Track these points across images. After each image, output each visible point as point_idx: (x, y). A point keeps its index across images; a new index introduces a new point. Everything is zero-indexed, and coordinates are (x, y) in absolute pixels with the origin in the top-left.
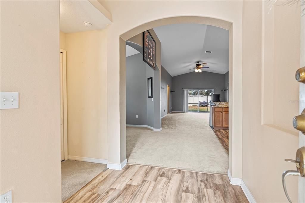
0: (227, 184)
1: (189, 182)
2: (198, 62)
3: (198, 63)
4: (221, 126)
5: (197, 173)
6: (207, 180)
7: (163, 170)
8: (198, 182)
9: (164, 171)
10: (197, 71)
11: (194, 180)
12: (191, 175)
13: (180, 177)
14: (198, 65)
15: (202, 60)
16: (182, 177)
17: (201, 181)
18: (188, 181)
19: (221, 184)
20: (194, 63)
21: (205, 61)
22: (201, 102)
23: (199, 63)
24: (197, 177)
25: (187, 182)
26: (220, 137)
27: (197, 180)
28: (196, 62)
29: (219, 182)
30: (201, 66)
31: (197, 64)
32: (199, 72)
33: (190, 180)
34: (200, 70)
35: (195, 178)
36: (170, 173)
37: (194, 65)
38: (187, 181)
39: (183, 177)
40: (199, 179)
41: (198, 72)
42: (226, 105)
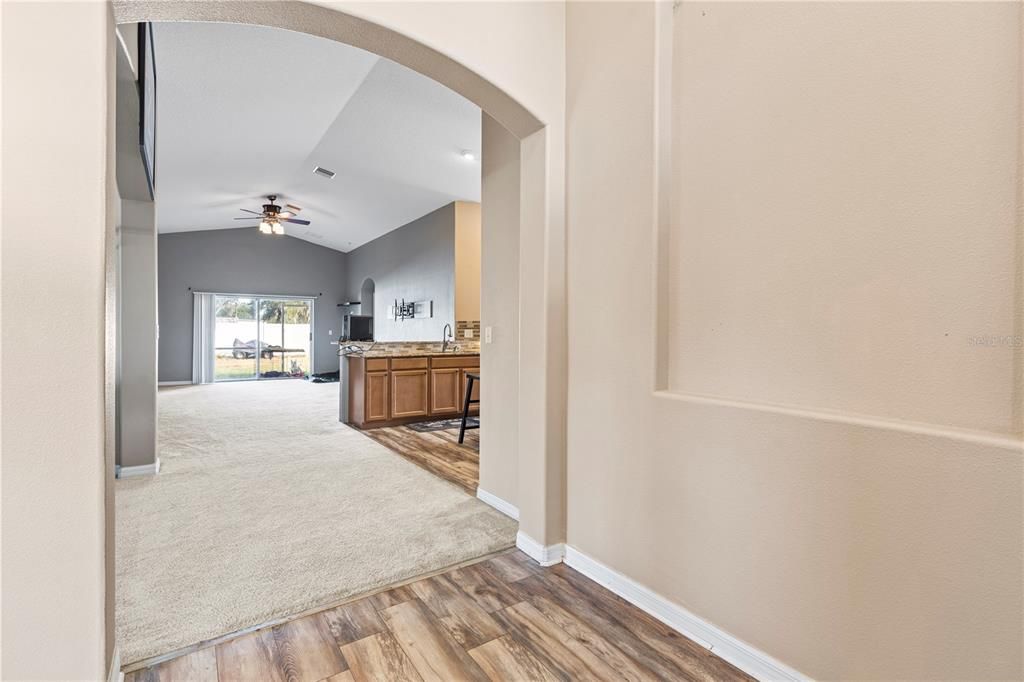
0: (539, 571)
1: (455, 613)
2: (272, 198)
3: (272, 200)
4: (384, 416)
5: (447, 577)
6: (488, 582)
7: (333, 617)
8: (476, 601)
9: (339, 619)
10: (265, 228)
11: (459, 599)
12: (435, 589)
13: (415, 611)
14: (271, 210)
15: (286, 193)
16: (419, 608)
17: (478, 592)
18: (447, 611)
19: (527, 578)
20: (255, 198)
21: (296, 199)
22: (242, 343)
23: (275, 203)
24: (458, 587)
25: (449, 615)
26: (405, 450)
27: (468, 595)
28: (264, 197)
29: (519, 575)
30: (284, 215)
31: (269, 203)
32: (273, 232)
33: (450, 606)
34: (279, 229)
35: (456, 590)
36: (369, 615)
37: (258, 206)
38: (443, 611)
39: (421, 606)
40: (471, 590)
41: (270, 232)
42: (391, 349)
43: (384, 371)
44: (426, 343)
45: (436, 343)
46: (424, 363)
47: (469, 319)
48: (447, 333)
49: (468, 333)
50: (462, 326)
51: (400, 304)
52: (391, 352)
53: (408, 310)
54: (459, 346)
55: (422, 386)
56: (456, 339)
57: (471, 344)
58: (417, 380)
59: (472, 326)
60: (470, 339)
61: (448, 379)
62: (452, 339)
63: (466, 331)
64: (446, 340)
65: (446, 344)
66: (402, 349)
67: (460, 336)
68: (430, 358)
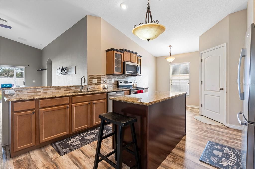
4: (32, 143)
42: (46, 91)
43: (33, 109)
44: (70, 87)
45: (77, 86)
46: (67, 101)
47: (95, 74)
48: (83, 81)
49: (95, 81)
50: (91, 77)
51: (61, 68)
52: (46, 93)
53: (64, 71)
54: (90, 87)
55: (65, 116)
56: (88, 84)
57: (96, 87)
58: (62, 112)
59: (96, 77)
60: (96, 84)
61: (84, 108)
62: (86, 84)
63: (93, 79)
64: (83, 84)
65: (82, 87)
66: (54, 91)
67: (90, 82)
68: (71, 97)
